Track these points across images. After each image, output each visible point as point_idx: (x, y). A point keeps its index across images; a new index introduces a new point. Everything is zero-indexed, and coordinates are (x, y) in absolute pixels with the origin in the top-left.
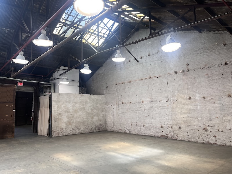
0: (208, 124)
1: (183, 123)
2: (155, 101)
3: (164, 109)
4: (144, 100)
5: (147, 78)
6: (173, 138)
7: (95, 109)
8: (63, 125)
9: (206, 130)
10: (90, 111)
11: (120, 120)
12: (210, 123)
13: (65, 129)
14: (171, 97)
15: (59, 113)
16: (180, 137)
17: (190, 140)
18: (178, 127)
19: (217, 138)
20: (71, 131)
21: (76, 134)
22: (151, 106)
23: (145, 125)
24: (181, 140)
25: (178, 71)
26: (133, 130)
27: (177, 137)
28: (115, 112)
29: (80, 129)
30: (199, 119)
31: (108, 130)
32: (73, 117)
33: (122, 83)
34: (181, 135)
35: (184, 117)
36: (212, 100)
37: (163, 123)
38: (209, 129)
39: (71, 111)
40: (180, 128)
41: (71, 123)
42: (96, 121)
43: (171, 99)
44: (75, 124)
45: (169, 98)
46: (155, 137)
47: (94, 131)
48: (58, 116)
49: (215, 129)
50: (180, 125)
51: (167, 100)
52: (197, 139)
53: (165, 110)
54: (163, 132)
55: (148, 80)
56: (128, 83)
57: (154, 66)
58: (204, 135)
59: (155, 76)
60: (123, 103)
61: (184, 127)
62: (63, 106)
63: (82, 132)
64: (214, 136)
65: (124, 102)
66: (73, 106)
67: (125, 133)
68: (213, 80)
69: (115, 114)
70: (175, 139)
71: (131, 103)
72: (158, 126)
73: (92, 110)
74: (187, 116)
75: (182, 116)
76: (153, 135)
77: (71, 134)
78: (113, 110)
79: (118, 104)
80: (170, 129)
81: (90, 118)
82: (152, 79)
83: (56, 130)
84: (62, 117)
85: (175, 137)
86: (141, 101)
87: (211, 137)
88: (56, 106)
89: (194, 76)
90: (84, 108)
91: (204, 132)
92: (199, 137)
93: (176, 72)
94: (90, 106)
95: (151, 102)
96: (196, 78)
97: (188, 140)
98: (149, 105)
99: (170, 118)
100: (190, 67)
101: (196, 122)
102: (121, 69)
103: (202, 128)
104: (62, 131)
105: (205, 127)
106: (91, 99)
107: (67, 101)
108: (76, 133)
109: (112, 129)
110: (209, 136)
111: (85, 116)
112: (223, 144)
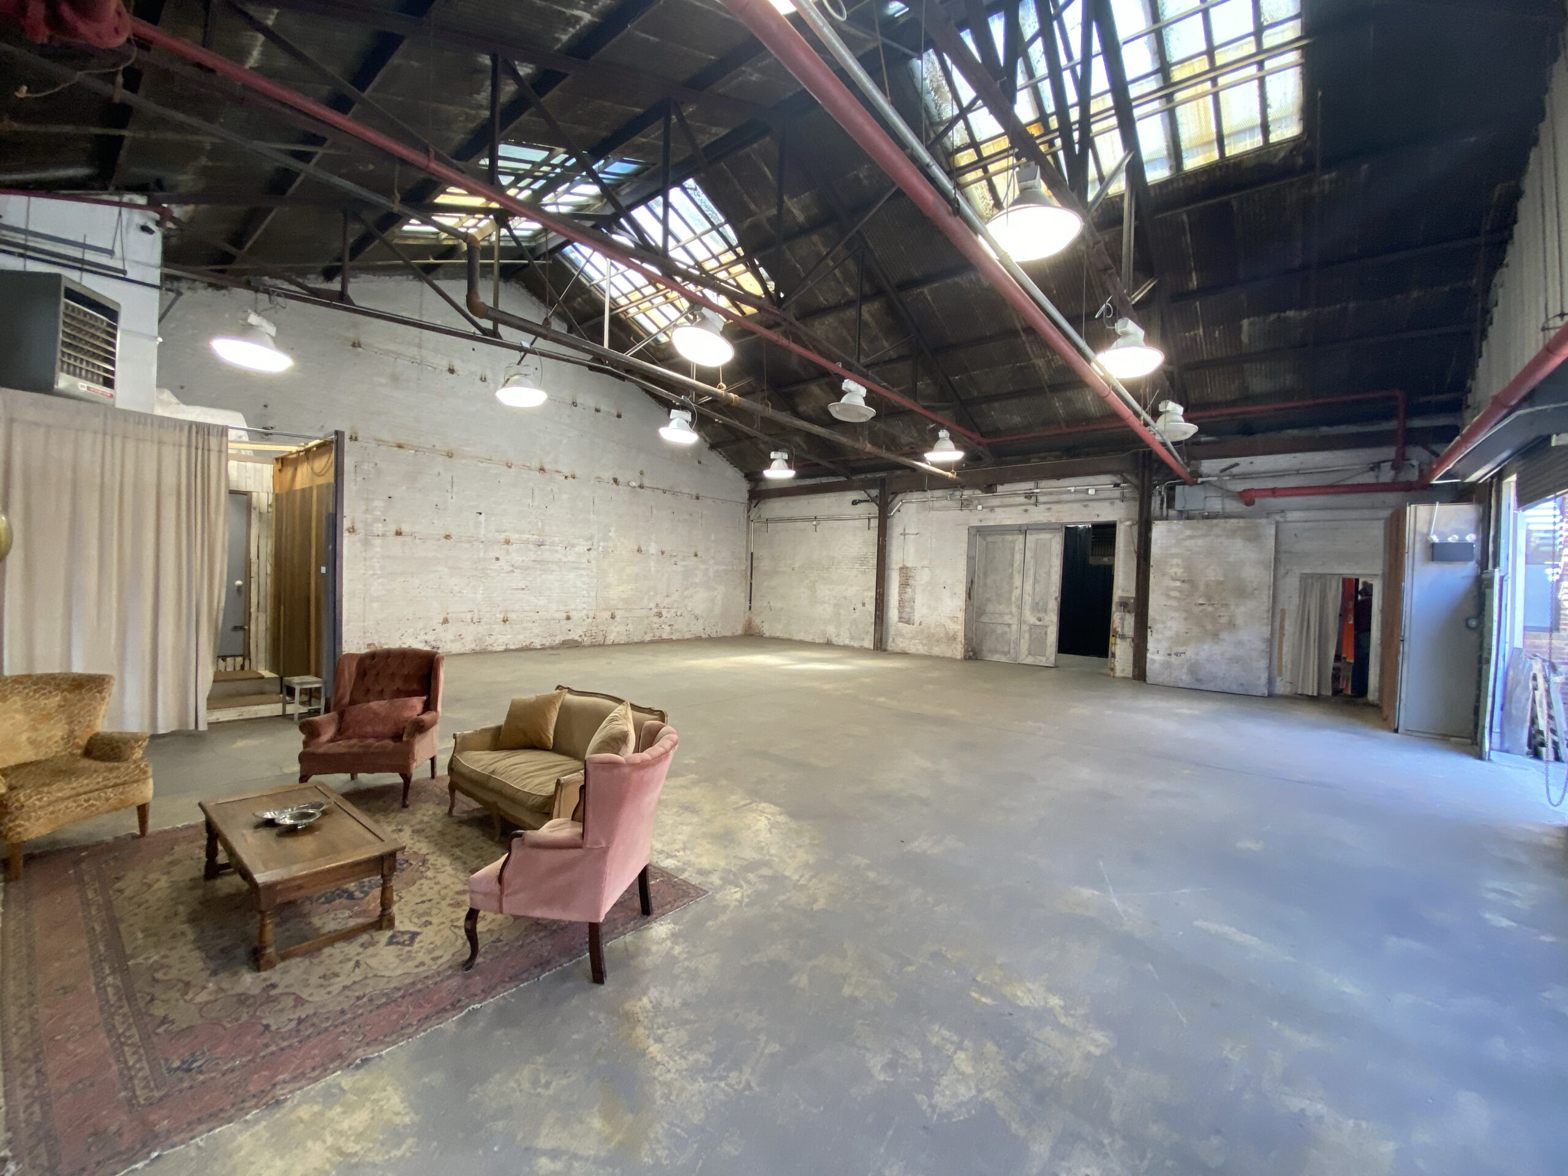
0: (663, 603)
1: (620, 605)
2: (553, 544)
3: (577, 568)
4: (514, 537)
5: (529, 464)
6: (596, 642)
9: (660, 615)
12: (666, 602)
14: (599, 541)
16: (611, 638)
18: (608, 615)
19: (673, 628)
22: (539, 558)
23: (512, 616)
24: (613, 644)
25: (620, 479)
27: (606, 637)
30: (651, 594)
33: (400, 446)
34: (612, 632)
35: (624, 590)
36: (674, 559)
37: (573, 607)
38: (664, 612)
40: (613, 617)
43: (598, 546)
45: (595, 541)
46: (543, 648)
49: (672, 613)
50: (613, 611)
51: (588, 547)
52: (643, 635)
53: (582, 572)
54: (569, 630)
55: (532, 473)
56: (441, 458)
58: (654, 626)
59: (558, 469)
60: (399, 533)
61: (623, 612)
65: (405, 528)
68: (679, 520)
70: (600, 645)
72: (558, 615)
74: (630, 587)
75: (621, 588)
76: (537, 643)
80: (590, 620)
82: (547, 476)
85: (600, 639)
86: (502, 537)
87: (667, 628)
89: (652, 503)
91: (656, 619)
92: (646, 631)
93: (616, 481)
95: (539, 545)
96: (653, 508)
97: (627, 640)
98: (533, 557)
99: (593, 594)
100: (646, 481)
101: (646, 601)
103: (653, 613)
105: (657, 610)
110: (664, 626)
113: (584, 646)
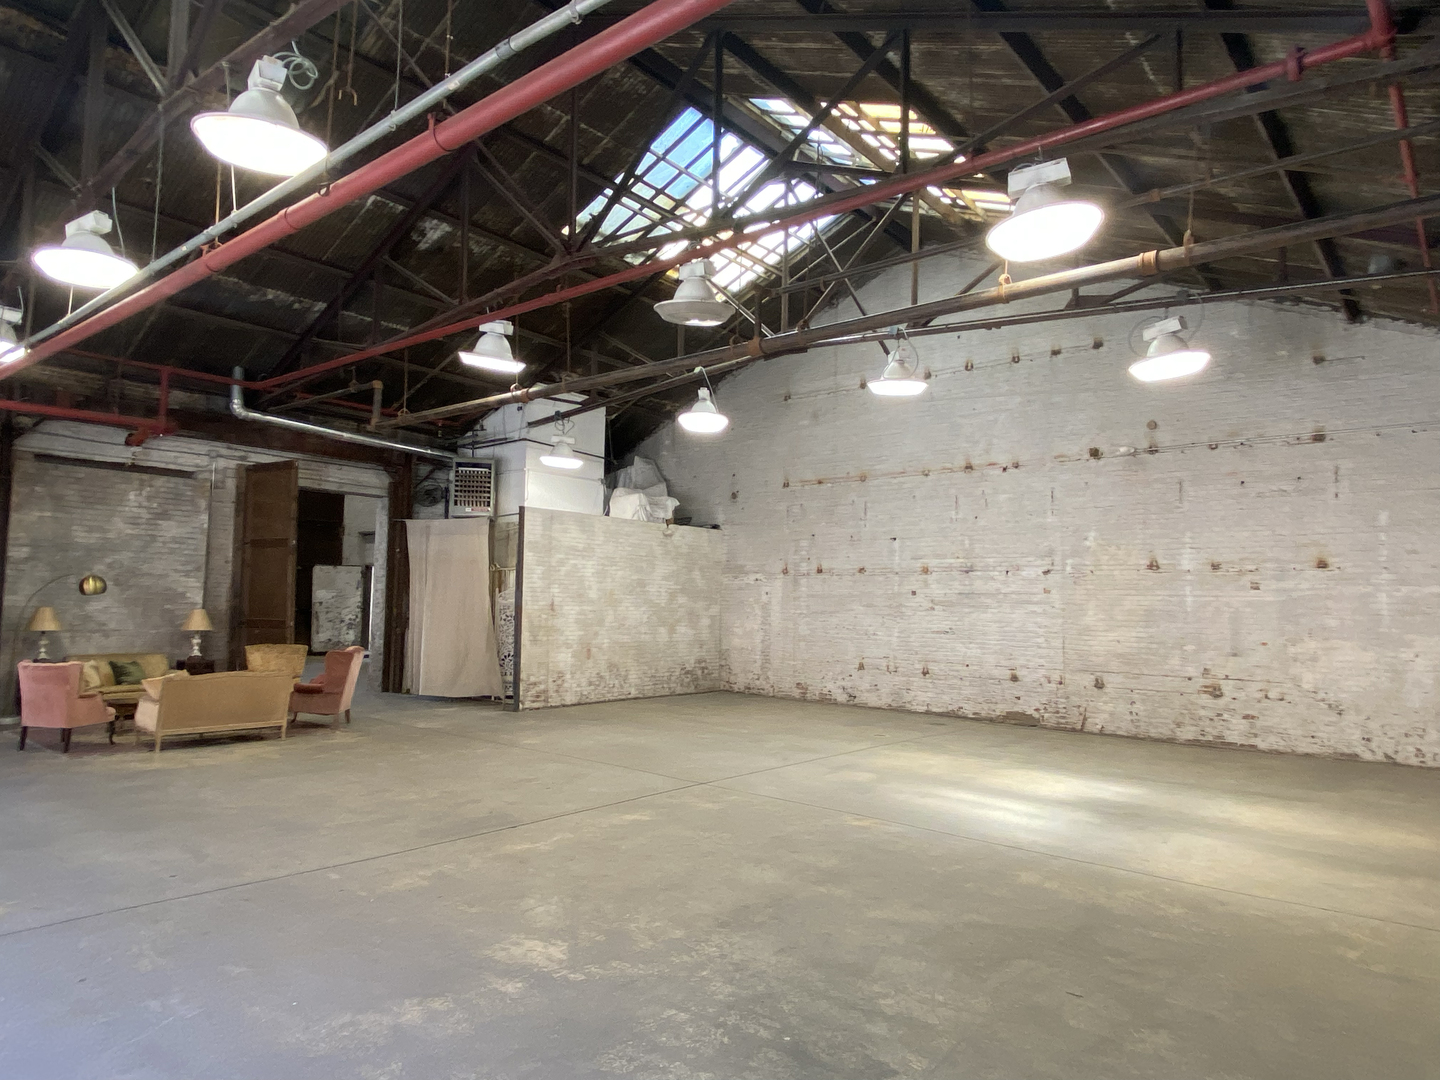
0: (1224, 667)
1: (1114, 665)
2: (986, 568)
3: (1028, 603)
4: (932, 563)
5: (949, 465)
6: (1067, 723)
7: (683, 591)
8: (564, 659)
9: (1216, 692)
10: (664, 600)
11: (802, 644)
12: (1232, 666)
13: (568, 676)
14: (1065, 557)
15: (549, 602)
16: (1097, 721)
17: (1142, 731)
18: (1088, 680)
19: (1259, 723)
21: (609, 701)
22: (967, 590)
23: (932, 667)
24: (1102, 733)
25: (1103, 448)
26: (868, 691)
27: (1085, 719)
28: (776, 608)
29: (626, 676)
30: (1190, 648)
31: (736, 688)
32: (601, 622)
33: (820, 482)
34: (1103, 711)
35: (1121, 639)
36: (1250, 577)
37: (1022, 661)
38: (1227, 688)
39: (593, 594)
40: (1099, 685)
41: (594, 650)
42: (683, 646)
43: (1064, 565)
44: (606, 657)
45: (1057, 559)
46: (977, 719)
47: (679, 690)
48: (544, 616)
49: (1253, 690)
50: (1098, 674)
51: (1045, 569)
52: (1173, 726)
53: (1035, 608)
54: (1019, 698)
55: (955, 475)
56: (854, 485)
57: (991, 418)
58: (1202, 713)
59: (993, 460)
60: (820, 571)
61: (1119, 679)
62: (564, 570)
63: (634, 693)
64: (1246, 717)
65: (825, 566)
66: (601, 574)
67: (825, 701)
68: (1260, 495)
69: (776, 618)
70: (1074, 730)
71: (862, 570)
72: (996, 673)
73: (671, 594)
74: (1134, 634)
75: (1112, 636)
76: (969, 709)
77: (593, 698)
78: (764, 598)
79: (792, 572)
80: (1053, 686)
81: (663, 630)
82: (975, 474)
83: (537, 680)
84: (559, 622)
85: (1075, 720)
86: (918, 565)
87: (1234, 721)
88: (540, 570)
89: (1178, 474)
90: (642, 584)
91: (1206, 699)
92: (1180, 719)
93: (1095, 453)
94: (665, 578)
95: (967, 572)
96: (1186, 485)
97: (1134, 731)
98: (957, 586)
99: (1058, 643)
100: (1163, 437)
101: (1175, 662)
102: (815, 416)
103: (1198, 687)
104: (559, 682)
105: (1209, 682)
107: (581, 546)
108: (609, 697)
109: (758, 682)
110: (1226, 716)
111: (645, 620)
112: (1281, 749)
113: (1044, 728)
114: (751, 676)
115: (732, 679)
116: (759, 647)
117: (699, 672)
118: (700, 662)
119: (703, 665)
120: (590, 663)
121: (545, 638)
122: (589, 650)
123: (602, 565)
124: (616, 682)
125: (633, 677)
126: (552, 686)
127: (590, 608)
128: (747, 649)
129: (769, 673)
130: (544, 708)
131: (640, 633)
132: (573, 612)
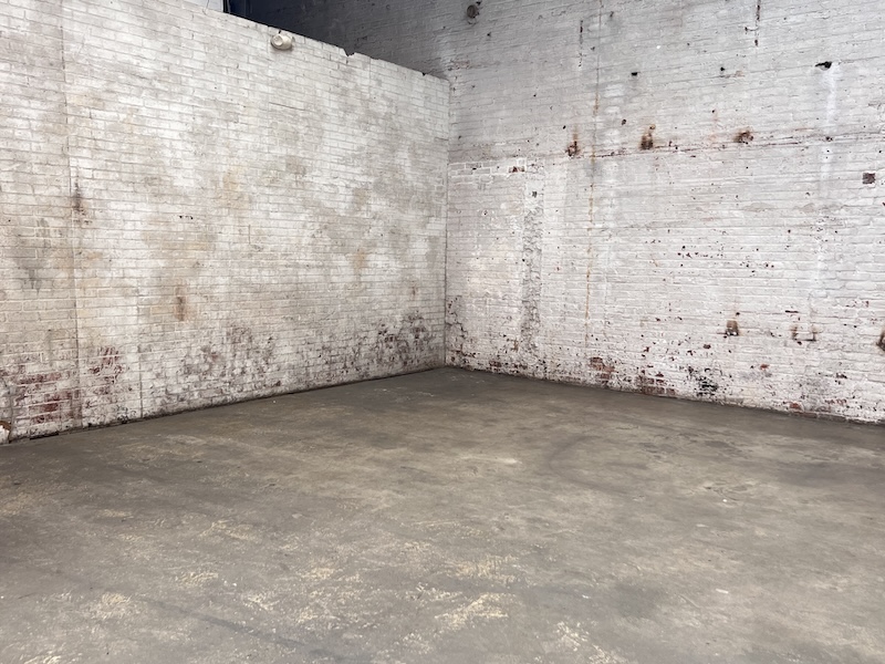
7: (379, 187)
10: (343, 204)
13: (131, 358)
15: (67, 190)
20: (188, 370)
21: (235, 403)
26: (745, 377)
28: (551, 220)
29: (269, 353)
31: (473, 363)
32: (208, 240)
39: (185, 181)
41: (193, 301)
44: (223, 314)
47: (374, 370)
60: (647, 144)
62: (103, 117)
63: (287, 381)
66: (201, 137)
71: (743, 137)
73: (356, 193)
77: (197, 399)
78: (530, 204)
79: (586, 151)
81: (342, 261)
84: (99, 238)
88: (34, 110)
90: (297, 168)
94: (345, 161)
104: (109, 371)
106: (353, 98)
108: (235, 393)
111: (306, 241)
114: (501, 343)
115: (467, 347)
116: (519, 292)
117: (412, 337)
118: (411, 319)
119: (417, 324)
120: (186, 329)
121: (63, 275)
122: (181, 300)
123: (203, 116)
124: (249, 363)
125: (286, 353)
126: (89, 384)
127: (178, 210)
128: (496, 297)
129: (537, 340)
130: (69, 430)
131: (297, 266)
132: (133, 216)
